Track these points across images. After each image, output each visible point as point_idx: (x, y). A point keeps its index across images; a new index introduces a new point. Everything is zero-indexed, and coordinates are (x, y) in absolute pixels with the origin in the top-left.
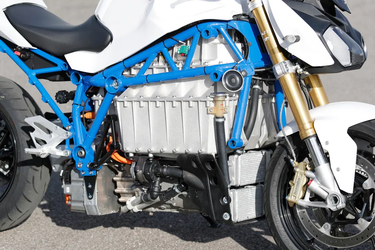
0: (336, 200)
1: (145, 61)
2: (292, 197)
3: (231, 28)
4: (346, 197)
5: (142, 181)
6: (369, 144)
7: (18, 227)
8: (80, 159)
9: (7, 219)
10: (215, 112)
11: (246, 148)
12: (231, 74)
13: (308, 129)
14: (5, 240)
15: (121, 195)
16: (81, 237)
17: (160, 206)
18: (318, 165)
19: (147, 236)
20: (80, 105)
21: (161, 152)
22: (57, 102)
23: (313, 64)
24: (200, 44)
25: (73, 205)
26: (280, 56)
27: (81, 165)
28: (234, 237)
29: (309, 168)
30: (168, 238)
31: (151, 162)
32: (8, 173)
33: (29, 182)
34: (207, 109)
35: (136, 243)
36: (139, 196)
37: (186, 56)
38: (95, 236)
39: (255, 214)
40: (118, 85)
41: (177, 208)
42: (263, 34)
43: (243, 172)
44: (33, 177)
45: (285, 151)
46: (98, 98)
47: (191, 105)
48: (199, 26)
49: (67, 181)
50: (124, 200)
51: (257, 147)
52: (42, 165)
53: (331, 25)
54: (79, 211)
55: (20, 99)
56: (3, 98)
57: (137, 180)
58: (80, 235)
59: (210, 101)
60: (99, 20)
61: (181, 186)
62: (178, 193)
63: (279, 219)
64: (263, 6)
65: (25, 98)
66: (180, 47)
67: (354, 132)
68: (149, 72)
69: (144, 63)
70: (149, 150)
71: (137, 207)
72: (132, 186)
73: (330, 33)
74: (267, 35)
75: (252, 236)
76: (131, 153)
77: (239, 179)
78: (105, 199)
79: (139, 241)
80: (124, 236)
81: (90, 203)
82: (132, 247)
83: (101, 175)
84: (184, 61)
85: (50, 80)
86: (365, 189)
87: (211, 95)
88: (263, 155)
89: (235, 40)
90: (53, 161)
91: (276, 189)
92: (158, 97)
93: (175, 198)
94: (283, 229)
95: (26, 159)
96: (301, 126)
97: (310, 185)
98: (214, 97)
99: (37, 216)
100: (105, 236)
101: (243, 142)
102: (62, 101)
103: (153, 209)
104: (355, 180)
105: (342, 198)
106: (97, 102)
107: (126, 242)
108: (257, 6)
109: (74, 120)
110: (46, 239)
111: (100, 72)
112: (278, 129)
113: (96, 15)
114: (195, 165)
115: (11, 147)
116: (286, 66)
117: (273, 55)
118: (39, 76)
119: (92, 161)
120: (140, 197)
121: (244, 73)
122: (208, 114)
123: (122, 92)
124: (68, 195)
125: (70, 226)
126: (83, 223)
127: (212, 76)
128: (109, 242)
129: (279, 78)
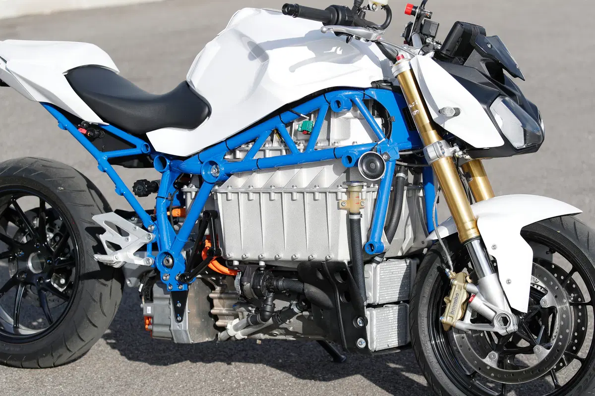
0: (505, 321)
1: (254, 140)
2: (448, 318)
3: (369, 98)
4: (519, 318)
5: (249, 297)
6: (548, 249)
7: (77, 362)
8: (166, 270)
9: (64, 349)
10: (349, 207)
11: (387, 255)
12: (370, 158)
13: (469, 229)
14: (62, 378)
15: (218, 316)
16: (163, 374)
17: (272, 331)
18: (482, 275)
19: (250, 374)
20: (167, 199)
21: (276, 259)
22: (136, 194)
23: (477, 145)
24: (328, 119)
25: (155, 329)
26: (433, 135)
27: (168, 277)
28: (365, 374)
29: (469, 281)
30: (278, 375)
31: (262, 272)
32: (64, 290)
33: (95, 301)
34: (338, 203)
35: (236, 382)
36: (243, 318)
37: (309, 135)
38: (181, 373)
39: (397, 342)
40: (218, 172)
41: (294, 334)
42: (411, 106)
43: (382, 286)
44: (101, 293)
45: (438, 259)
46: (191, 189)
47: (317, 198)
48: (327, 95)
49: (148, 299)
50: (223, 323)
51: (400, 254)
52: (112, 279)
53: (499, 95)
54: (163, 338)
55: (83, 191)
56: (62, 190)
57: (243, 296)
58: (161, 372)
59: (342, 192)
60: (192, 87)
61: (302, 304)
62: (297, 314)
63: (430, 347)
64: (411, 70)
65: (91, 190)
66: (301, 122)
67: (530, 234)
68: (259, 155)
69: (253, 143)
70: (260, 256)
71: (241, 333)
72: (235, 305)
73: (498, 105)
74: (416, 107)
75: (390, 373)
76: (236, 260)
77: (378, 295)
78: (197, 322)
79: (240, 379)
80: (220, 373)
81: (178, 327)
82: (231, 387)
83: (194, 290)
84: (306, 141)
85: (125, 166)
86: (543, 307)
87: (343, 184)
88: (407, 265)
89: (373, 114)
90: (127, 273)
91: (426, 308)
92: (273, 188)
93: (291, 320)
94: (435, 360)
95: (91, 271)
96: (460, 225)
97: (472, 303)
98: (347, 187)
99: (100, 349)
100: (194, 373)
101: (385, 246)
102: (142, 194)
103: (261, 336)
104: (530, 296)
105: (513, 319)
106: (189, 194)
107: (223, 380)
108: (403, 70)
109: (158, 218)
110: (116, 376)
111: (194, 155)
112: (428, 232)
113: (188, 80)
114: (320, 276)
115: (69, 255)
116: (441, 147)
117: (424, 133)
118: (113, 161)
119: (183, 272)
120: (245, 319)
121: (386, 157)
122: (339, 208)
123: (224, 181)
124: (149, 317)
125: (145, 361)
126: (163, 357)
127: (345, 160)
128: (200, 381)
129: (432, 164)
